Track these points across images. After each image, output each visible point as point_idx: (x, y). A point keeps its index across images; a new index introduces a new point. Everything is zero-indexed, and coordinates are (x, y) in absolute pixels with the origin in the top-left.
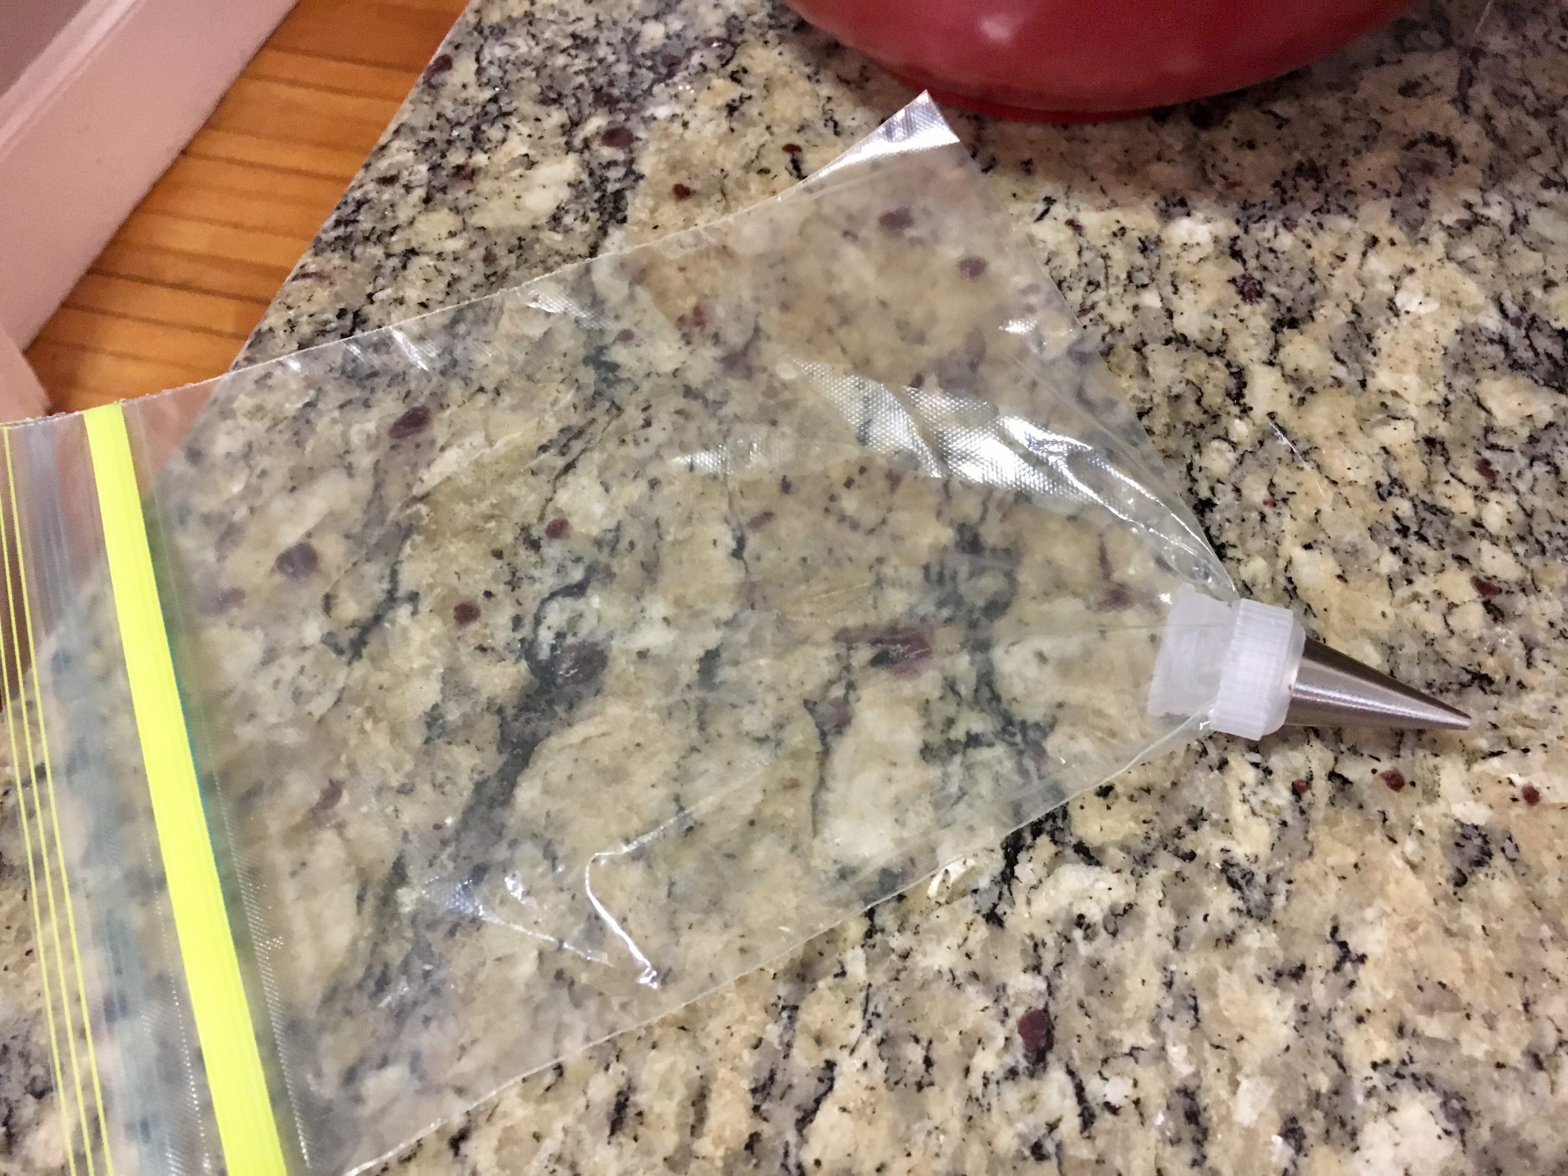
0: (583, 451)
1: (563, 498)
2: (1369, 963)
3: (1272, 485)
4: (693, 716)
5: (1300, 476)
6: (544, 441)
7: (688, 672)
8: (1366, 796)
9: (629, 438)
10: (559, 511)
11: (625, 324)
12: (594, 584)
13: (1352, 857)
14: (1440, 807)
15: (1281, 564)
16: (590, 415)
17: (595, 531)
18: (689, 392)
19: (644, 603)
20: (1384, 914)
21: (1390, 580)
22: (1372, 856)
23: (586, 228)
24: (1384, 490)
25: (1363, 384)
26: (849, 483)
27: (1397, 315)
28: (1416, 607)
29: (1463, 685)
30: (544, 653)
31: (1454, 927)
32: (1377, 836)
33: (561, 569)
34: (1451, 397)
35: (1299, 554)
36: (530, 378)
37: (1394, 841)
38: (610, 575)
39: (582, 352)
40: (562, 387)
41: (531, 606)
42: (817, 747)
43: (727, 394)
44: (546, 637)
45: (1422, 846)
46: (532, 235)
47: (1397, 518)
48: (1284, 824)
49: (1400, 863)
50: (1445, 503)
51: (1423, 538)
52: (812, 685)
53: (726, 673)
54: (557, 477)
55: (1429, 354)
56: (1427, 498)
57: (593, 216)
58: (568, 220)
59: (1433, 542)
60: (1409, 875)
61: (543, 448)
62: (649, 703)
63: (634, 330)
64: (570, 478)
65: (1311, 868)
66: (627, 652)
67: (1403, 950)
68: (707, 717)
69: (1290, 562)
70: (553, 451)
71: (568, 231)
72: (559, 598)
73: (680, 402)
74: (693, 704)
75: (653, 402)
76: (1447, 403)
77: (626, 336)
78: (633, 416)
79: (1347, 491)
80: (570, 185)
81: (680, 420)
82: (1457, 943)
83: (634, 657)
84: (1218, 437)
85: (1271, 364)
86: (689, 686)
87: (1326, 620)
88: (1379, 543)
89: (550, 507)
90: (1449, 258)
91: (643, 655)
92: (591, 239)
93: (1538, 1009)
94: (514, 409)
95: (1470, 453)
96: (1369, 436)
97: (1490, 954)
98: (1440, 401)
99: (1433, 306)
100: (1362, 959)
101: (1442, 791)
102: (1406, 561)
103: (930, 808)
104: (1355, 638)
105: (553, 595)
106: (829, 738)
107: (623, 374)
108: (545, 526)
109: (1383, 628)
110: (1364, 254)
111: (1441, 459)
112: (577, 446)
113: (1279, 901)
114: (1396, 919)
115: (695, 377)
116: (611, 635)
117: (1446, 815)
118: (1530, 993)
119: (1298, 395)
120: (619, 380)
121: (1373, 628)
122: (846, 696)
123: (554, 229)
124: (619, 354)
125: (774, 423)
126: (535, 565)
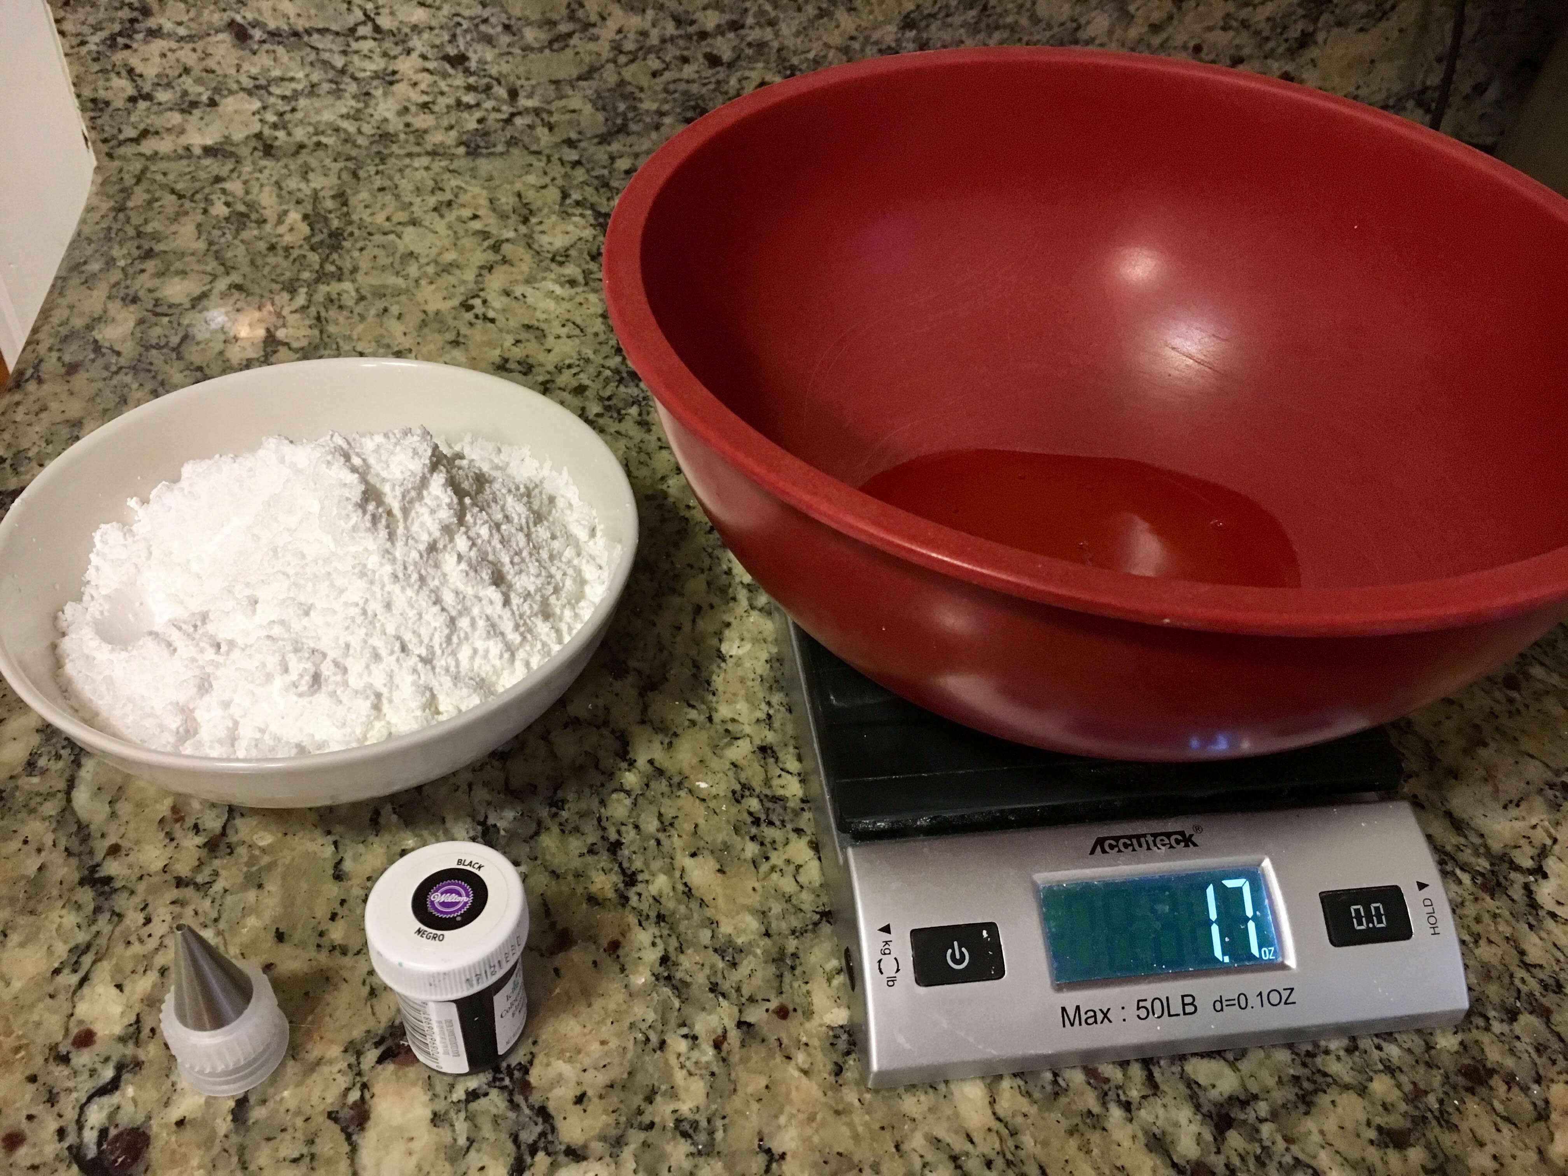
0: (94, 962)
1: (83, 1010)
2: (788, 1158)
3: (660, 815)
4: (235, 1159)
5: (680, 802)
6: (56, 965)
7: (223, 1125)
8: (765, 1031)
9: (133, 938)
10: (81, 1022)
11: (112, 840)
12: (126, 1076)
13: (763, 1081)
14: (816, 1020)
15: (677, 874)
16: (94, 928)
17: (118, 1029)
18: (180, 882)
19: (173, 1078)
20: (792, 1116)
21: (754, 862)
22: (777, 1075)
23: (60, 765)
24: (738, 795)
25: (710, 719)
26: (333, 917)
27: (724, 661)
28: (775, 876)
29: (816, 924)
30: (91, 1152)
31: (840, 1107)
32: (779, 1059)
33: (93, 1072)
34: (771, 712)
35: (688, 862)
36: (32, 913)
37: (789, 1058)
38: (138, 1065)
39: (76, 876)
40: (64, 912)
41: (71, 1114)
42: (346, 1148)
43: (216, 873)
44: (90, 1137)
45: (809, 1055)
46: (11, 784)
47: (750, 814)
48: (713, 1074)
49: (796, 1074)
50: (781, 792)
51: (771, 823)
52: (331, 1097)
53: (257, 1113)
54: (75, 992)
55: (750, 683)
56: (767, 792)
57: (65, 753)
58: (42, 762)
59: (778, 823)
60: (804, 1080)
61: (57, 972)
62: (195, 1162)
63: (120, 842)
64: (86, 990)
65: (737, 1101)
66: (166, 1125)
67: (809, 1139)
68: (247, 1157)
69: (683, 870)
70: (66, 971)
71: (44, 772)
72: (96, 1099)
73: (175, 893)
74: (233, 1151)
75: (150, 899)
76: (769, 717)
77: (114, 850)
78: (134, 918)
79: (713, 804)
80: (38, 731)
81: (177, 909)
82: (844, 1119)
83: (174, 1127)
84: (615, 791)
85: (643, 722)
86: (226, 1136)
87: (715, 907)
88: (743, 838)
89: (73, 1021)
90: (753, 607)
91: (180, 1123)
92: (67, 775)
93: (905, 1147)
94: (22, 945)
95: (791, 749)
96: (721, 757)
97: (867, 1117)
98: (764, 716)
99: (748, 646)
100: (783, 1156)
101: (815, 1008)
102: (762, 844)
103: (447, 1164)
104: (738, 913)
105: (90, 1099)
106: (354, 1137)
107: (118, 884)
108: (70, 1040)
109: (754, 900)
110: (694, 621)
111: (772, 760)
112: (87, 960)
113: (719, 1135)
114: (801, 1116)
115: (183, 869)
116: (149, 1118)
117: (821, 1026)
118: (898, 1138)
119: (667, 741)
120: (116, 890)
121: (748, 902)
122: (362, 1097)
123: (31, 775)
124: (112, 868)
125: (260, 886)
126: (68, 1078)
